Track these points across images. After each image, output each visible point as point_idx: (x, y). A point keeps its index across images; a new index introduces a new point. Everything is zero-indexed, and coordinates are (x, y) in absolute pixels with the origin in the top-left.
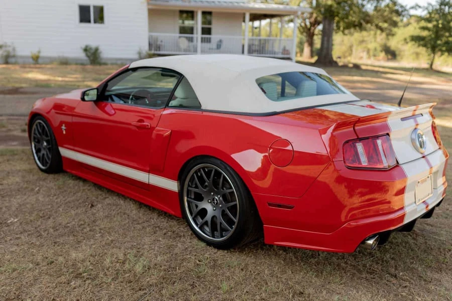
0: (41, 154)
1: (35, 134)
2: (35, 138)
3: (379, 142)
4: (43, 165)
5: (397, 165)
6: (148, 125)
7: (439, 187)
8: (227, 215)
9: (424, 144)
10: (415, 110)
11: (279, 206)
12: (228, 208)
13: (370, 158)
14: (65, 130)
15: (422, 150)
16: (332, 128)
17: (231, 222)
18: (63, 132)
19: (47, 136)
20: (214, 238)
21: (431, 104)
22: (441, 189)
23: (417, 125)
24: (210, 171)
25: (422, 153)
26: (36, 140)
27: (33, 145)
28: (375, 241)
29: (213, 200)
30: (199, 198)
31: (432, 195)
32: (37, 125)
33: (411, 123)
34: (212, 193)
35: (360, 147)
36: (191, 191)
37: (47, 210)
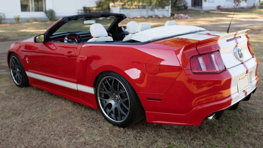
0: (16, 76)
1: (12, 64)
2: (12, 67)
3: (213, 56)
4: (18, 83)
5: (225, 69)
6: (74, 55)
7: (253, 81)
8: (123, 106)
9: (242, 55)
10: (235, 35)
11: (153, 99)
12: (124, 102)
13: (207, 66)
14: (28, 60)
15: (241, 59)
16: (183, 49)
17: (126, 111)
18: (26, 62)
19: (18, 65)
20: (117, 121)
21: (246, 30)
22: (255, 82)
23: (237, 44)
24: (112, 80)
25: (241, 61)
26: (13, 68)
27: (11, 71)
28: (213, 117)
29: (115, 98)
30: (107, 97)
31: (249, 86)
32: (12, 59)
33: (233, 43)
34: (114, 94)
35: (200, 60)
36: (102, 93)
37: (18, 110)
